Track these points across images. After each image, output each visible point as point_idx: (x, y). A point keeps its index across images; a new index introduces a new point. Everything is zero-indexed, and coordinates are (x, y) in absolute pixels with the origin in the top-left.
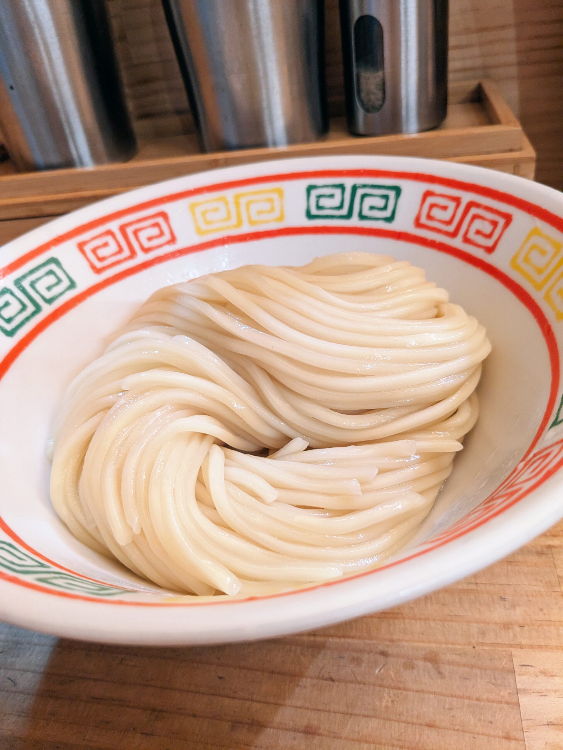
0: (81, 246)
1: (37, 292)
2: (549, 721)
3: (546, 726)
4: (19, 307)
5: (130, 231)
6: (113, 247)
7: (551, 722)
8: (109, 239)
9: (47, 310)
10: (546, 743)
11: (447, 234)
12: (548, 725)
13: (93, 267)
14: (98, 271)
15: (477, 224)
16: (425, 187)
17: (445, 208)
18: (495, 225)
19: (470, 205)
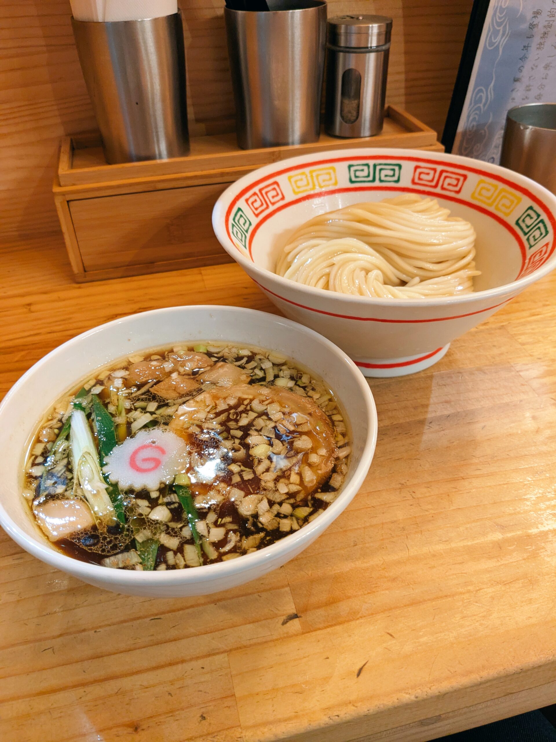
11: (431, 186)
15: (448, 181)
16: (415, 164)
17: (428, 174)
18: (458, 180)
19: (442, 172)
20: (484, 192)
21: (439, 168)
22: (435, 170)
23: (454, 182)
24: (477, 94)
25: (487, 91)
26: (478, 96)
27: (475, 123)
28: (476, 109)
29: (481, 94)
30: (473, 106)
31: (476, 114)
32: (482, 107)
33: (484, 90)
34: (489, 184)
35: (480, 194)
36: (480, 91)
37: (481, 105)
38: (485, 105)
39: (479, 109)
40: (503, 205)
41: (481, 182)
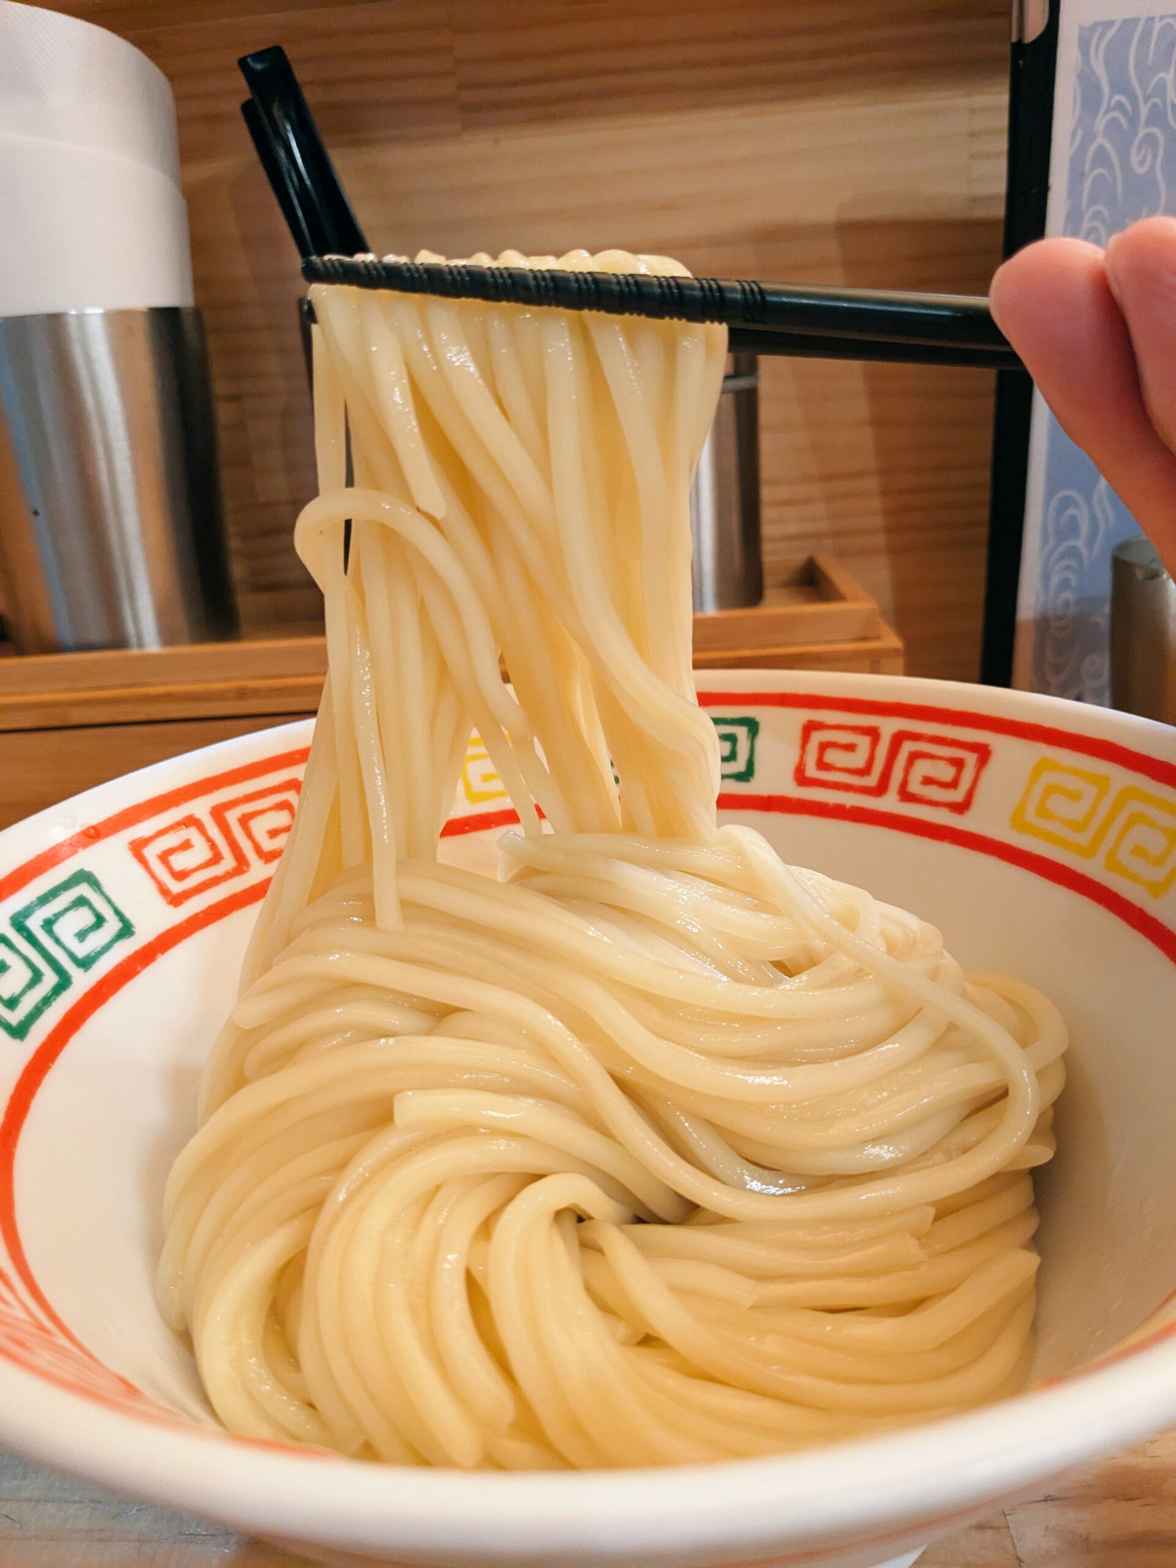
0: (137, 848)
1: (58, 941)
2: (1047, 1495)
3: (1043, 1503)
4: (27, 974)
5: (232, 817)
6: (200, 852)
7: (1049, 1496)
8: (192, 834)
9: (83, 982)
10: (1047, 1528)
11: (865, 790)
12: (1045, 1500)
13: (164, 891)
14: (176, 900)
15: (922, 768)
16: (805, 715)
17: (850, 748)
18: (958, 764)
19: (899, 738)
20: (1059, 805)
21: (889, 726)
22: (873, 733)
23: (946, 773)
24: (1061, 510)
25: (1089, 500)
26: (1064, 519)
27: (1068, 595)
28: (1063, 556)
29: (1071, 511)
30: (1056, 547)
31: (1068, 568)
32: (1084, 552)
33: (1079, 498)
34: (1075, 772)
35: (1043, 812)
36: (1067, 502)
37: (1080, 543)
38: (1091, 541)
39: (1073, 552)
40: (1139, 851)
41: (1044, 766)
